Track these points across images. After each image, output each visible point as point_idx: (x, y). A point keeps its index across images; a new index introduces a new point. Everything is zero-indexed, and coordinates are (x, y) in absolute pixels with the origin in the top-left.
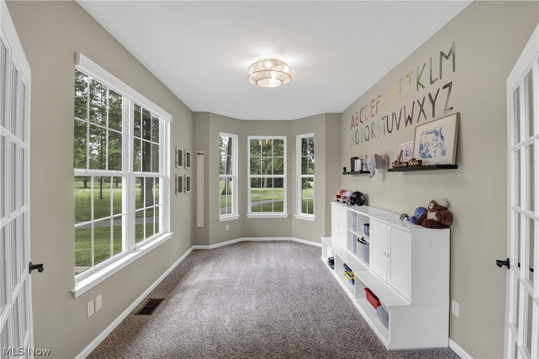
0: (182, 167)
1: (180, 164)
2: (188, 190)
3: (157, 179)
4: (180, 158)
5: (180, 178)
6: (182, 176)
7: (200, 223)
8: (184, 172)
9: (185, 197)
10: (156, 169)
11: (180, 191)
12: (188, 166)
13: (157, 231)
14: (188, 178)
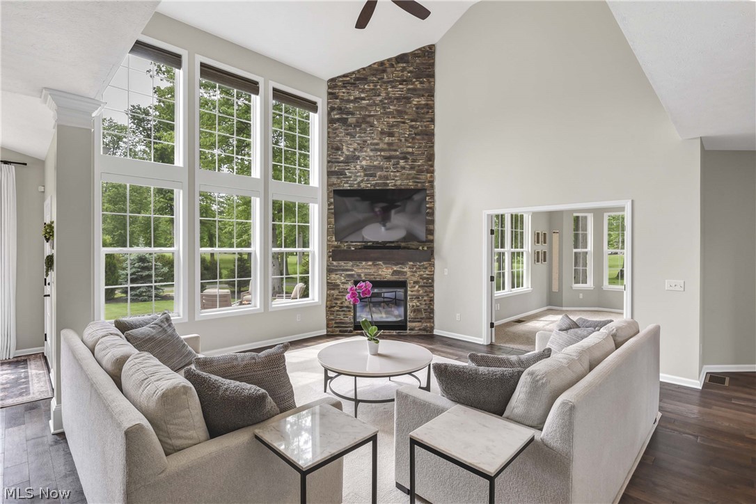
0: (540, 244)
1: (538, 242)
2: (545, 261)
3: (522, 253)
4: (538, 238)
5: (538, 252)
6: (540, 251)
7: (555, 288)
8: (541, 248)
9: (542, 267)
10: (522, 247)
11: (538, 261)
12: (545, 243)
13: (522, 286)
14: (545, 252)
